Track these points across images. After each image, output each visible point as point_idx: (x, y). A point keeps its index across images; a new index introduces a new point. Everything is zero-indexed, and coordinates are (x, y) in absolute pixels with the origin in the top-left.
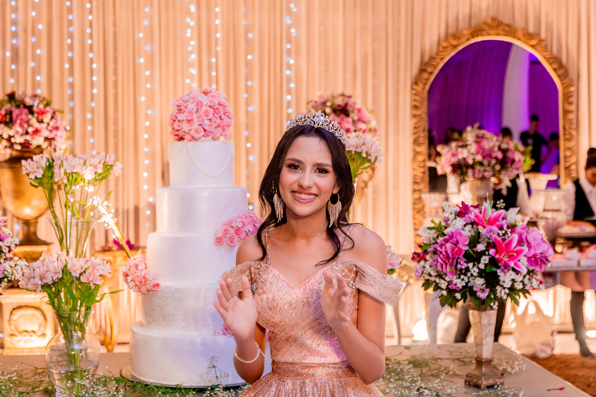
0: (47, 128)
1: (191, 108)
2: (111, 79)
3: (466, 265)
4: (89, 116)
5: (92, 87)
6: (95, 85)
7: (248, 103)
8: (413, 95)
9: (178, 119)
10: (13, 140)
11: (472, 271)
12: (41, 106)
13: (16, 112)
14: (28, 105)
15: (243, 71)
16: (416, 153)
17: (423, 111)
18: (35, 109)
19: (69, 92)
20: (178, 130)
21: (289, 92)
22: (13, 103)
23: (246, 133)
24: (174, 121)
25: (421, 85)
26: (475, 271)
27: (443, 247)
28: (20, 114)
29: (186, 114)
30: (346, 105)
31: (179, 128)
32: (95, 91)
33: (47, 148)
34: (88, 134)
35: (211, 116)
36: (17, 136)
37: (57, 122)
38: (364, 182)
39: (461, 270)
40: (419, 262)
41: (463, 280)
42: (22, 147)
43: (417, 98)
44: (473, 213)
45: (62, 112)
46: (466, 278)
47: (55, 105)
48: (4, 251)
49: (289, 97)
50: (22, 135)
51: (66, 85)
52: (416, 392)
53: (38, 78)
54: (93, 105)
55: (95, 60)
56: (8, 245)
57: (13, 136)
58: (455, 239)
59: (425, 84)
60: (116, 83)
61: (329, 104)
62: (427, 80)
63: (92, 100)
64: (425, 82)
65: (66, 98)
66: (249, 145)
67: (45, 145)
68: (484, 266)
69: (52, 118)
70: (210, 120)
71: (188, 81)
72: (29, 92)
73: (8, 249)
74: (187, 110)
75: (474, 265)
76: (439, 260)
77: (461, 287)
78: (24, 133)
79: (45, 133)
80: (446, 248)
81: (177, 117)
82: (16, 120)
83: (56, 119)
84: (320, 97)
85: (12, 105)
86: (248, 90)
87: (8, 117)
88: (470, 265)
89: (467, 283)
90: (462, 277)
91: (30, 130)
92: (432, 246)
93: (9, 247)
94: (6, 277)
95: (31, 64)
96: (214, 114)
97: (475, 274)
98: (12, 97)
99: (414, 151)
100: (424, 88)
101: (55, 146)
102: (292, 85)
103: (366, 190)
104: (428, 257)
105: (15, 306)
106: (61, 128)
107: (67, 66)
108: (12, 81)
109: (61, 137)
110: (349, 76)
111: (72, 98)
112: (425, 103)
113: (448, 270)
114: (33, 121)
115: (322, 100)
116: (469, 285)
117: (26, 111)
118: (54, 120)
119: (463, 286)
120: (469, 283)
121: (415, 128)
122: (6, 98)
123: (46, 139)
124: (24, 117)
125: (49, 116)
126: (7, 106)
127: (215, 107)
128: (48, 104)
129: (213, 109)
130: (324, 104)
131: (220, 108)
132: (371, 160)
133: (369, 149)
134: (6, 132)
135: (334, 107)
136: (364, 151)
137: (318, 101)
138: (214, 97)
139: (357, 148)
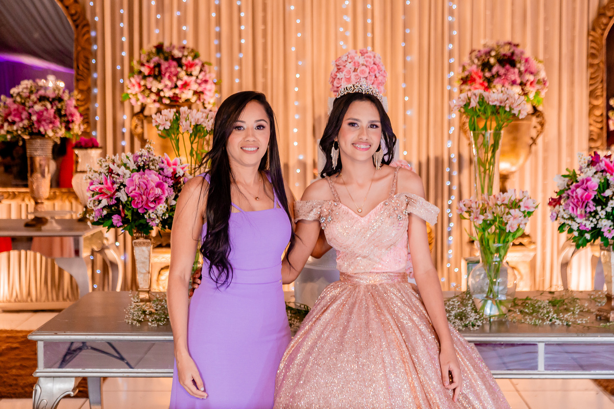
0: (196, 82)
1: (349, 68)
2: (260, 27)
3: (595, 209)
4: (237, 68)
5: (240, 37)
6: (243, 34)
7: (406, 53)
8: (590, 43)
9: (338, 77)
10: (162, 94)
11: (600, 213)
12: (190, 58)
13: (164, 65)
14: (176, 57)
15: (400, 18)
16: (592, 108)
17: (601, 59)
18: (184, 61)
19: (216, 42)
20: (338, 87)
21: (451, 40)
22: (162, 56)
23: (403, 86)
24: (334, 79)
25: (599, 31)
26: (602, 213)
27: (574, 193)
28: (169, 67)
29: (344, 73)
30: (513, 54)
31: (338, 86)
32: (243, 41)
33: (196, 101)
34: (236, 87)
35: (367, 75)
36: (166, 90)
37: (205, 75)
38: (532, 138)
39: (590, 213)
40: (554, 206)
41: (592, 222)
42: (171, 101)
43: (594, 45)
44: (603, 162)
45: (210, 64)
46: (594, 220)
47: (203, 57)
49: (451, 46)
50: (171, 89)
51: (213, 35)
52: (548, 322)
53: (184, 28)
54: (241, 56)
55: (243, 8)
57: (162, 90)
58: (585, 186)
59: (604, 30)
60: (265, 32)
61: (493, 53)
62: (606, 25)
63: (240, 51)
64: (603, 27)
65: (213, 48)
66: (407, 99)
67: (194, 99)
68: (611, 209)
69: (201, 71)
70: (366, 78)
71: (341, 30)
72: (176, 44)
74: (345, 70)
75: (602, 209)
76: (571, 204)
77: (590, 228)
78: (173, 86)
79: (194, 87)
80: (576, 193)
81: (336, 76)
82: (165, 73)
83: (205, 71)
84: (485, 45)
85: (160, 57)
86: (406, 38)
87: (157, 69)
88: (599, 208)
89: (596, 225)
90: (591, 219)
91: (179, 83)
92: (566, 192)
95: (177, 13)
96: (369, 73)
97: (603, 216)
98: (159, 48)
99: (590, 103)
100: (602, 34)
101: (204, 100)
102: (455, 33)
103: (533, 147)
104: (562, 201)
105: (163, 266)
106: (210, 81)
107: (214, 15)
108: (157, 31)
109: (210, 90)
110: (518, 22)
111: (219, 49)
112: (604, 50)
113: (579, 212)
114: (182, 74)
115: (487, 49)
116: (598, 226)
117: (175, 63)
118: (203, 73)
119: (592, 228)
120: (598, 225)
121: (591, 79)
122: (154, 50)
123: (195, 93)
124: (173, 69)
125: (198, 68)
126: (156, 59)
127: (371, 67)
128: (196, 56)
129: (368, 68)
130: (488, 53)
131: (375, 67)
132: (514, 115)
133: (512, 104)
134: (155, 85)
135: (499, 57)
136: (507, 105)
137: (483, 49)
138: (370, 57)
139: (501, 102)
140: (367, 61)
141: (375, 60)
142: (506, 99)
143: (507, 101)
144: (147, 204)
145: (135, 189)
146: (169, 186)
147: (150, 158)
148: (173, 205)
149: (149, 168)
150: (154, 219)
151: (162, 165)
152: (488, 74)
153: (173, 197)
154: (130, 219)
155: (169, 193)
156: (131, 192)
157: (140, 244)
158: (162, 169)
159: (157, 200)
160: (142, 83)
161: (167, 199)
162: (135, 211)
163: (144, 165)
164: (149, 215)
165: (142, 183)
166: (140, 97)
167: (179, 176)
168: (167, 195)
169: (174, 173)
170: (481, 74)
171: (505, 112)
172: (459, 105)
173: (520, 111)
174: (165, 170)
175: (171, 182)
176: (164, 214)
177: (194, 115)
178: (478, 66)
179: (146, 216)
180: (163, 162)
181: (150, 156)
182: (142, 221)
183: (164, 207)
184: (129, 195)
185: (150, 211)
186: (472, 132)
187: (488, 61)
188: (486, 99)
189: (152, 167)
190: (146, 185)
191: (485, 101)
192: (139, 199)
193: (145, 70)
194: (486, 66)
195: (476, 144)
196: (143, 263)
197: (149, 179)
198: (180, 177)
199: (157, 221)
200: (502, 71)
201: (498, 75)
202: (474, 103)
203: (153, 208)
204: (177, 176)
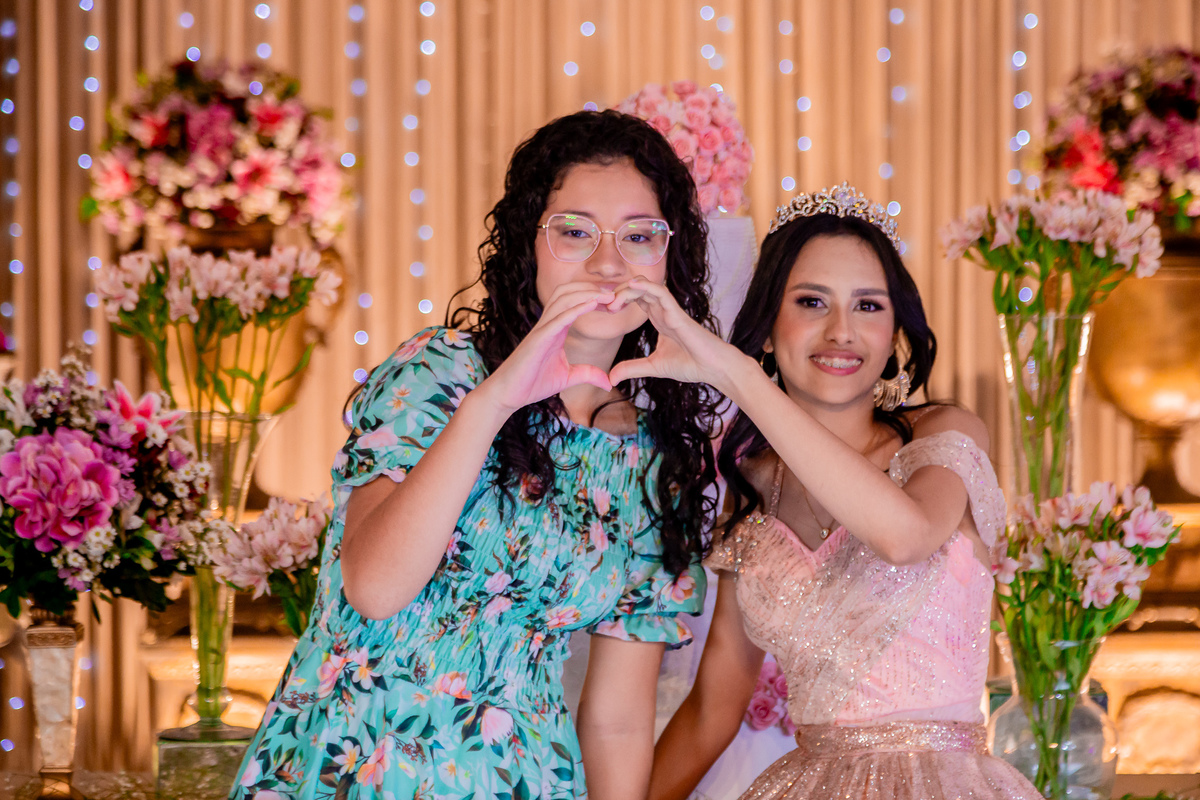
0: (286, 164)
4: (410, 123)
5: (420, 35)
6: (429, 28)
7: (892, 76)
10: (189, 201)
12: (270, 99)
13: (198, 117)
14: (231, 95)
18: (253, 107)
19: (348, 51)
21: (1020, 42)
22: (190, 93)
23: (885, 172)
28: (211, 122)
30: (1190, 83)
32: (429, 48)
33: (286, 220)
34: (407, 179)
36: (199, 189)
37: (315, 144)
42: (216, 220)
45: (328, 114)
47: (312, 94)
48: (179, 494)
49: (1020, 60)
50: (214, 185)
51: (342, 32)
53: (262, 12)
54: (424, 88)
56: (189, 478)
57: (190, 189)
61: (1134, 82)
63: (420, 74)
65: (342, 69)
67: (279, 213)
69: (303, 132)
72: (236, 57)
73: (187, 490)
78: (221, 178)
79: (282, 179)
82: (199, 141)
83: (313, 137)
84: (1115, 56)
85: (186, 98)
86: (892, 37)
87: (176, 132)
91: (239, 169)
93: (190, 484)
94: (182, 557)
98: (184, 73)
101: (310, 216)
102: (1032, 22)
106: (328, 163)
108: (185, 21)
109: (327, 189)
111: (359, 69)
114: (248, 143)
115: (1116, 69)
117: (225, 114)
118: (307, 141)
122: (170, 76)
123: (285, 196)
124: (221, 131)
125: (291, 127)
126: (174, 100)
127: (703, 132)
128: (289, 92)
129: (695, 136)
130: (1119, 81)
131: (716, 132)
132: (1121, 266)
133: (1115, 236)
134: (170, 176)
135: (1152, 89)
136: (1100, 241)
137: (1108, 69)
138: (700, 104)
139: (1082, 232)
140: (690, 117)
141: (716, 111)
142: (1095, 221)
143: (1100, 230)
144: (57, 527)
145: (24, 485)
146: (123, 476)
147: (73, 393)
148: (133, 531)
149: (68, 426)
150: (78, 570)
151: (106, 414)
152: (1118, 141)
153: (135, 507)
154: (11, 567)
155: (122, 495)
156: (14, 492)
157: (45, 640)
158: (104, 426)
159: (88, 515)
160: (135, 168)
161: (117, 513)
162: (25, 545)
163: (55, 413)
164: (65, 557)
165: (43, 467)
166: (129, 207)
167: (155, 446)
168: (115, 499)
169: (140, 437)
170: (1098, 139)
171: (1096, 260)
172: (966, 241)
173: (1137, 259)
174: (113, 430)
175: (128, 462)
176: (107, 556)
177: (205, 271)
178: (1090, 117)
179: (56, 562)
180: (109, 406)
181: (74, 387)
182: (43, 576)
183: (108, 534)
184: (11, 500)
185: (69, 548)
186: (1002, 318)
187: (1119, 106)
188: (1039, 222)
189: (77, 421)
190: (57, 473)
191: (1036, 229)
192: (35, 512)
193: (144, 133)
194: (1112, 116)
195: (1014, 351)
196: (54, 693)
197: (66, 454)
198: (158, 450)
199: (87, 576)
200: (1158, 132)
201: (1147, 142)
202: (1005, 234)
203: (77, 538)
204: (149, 445)
